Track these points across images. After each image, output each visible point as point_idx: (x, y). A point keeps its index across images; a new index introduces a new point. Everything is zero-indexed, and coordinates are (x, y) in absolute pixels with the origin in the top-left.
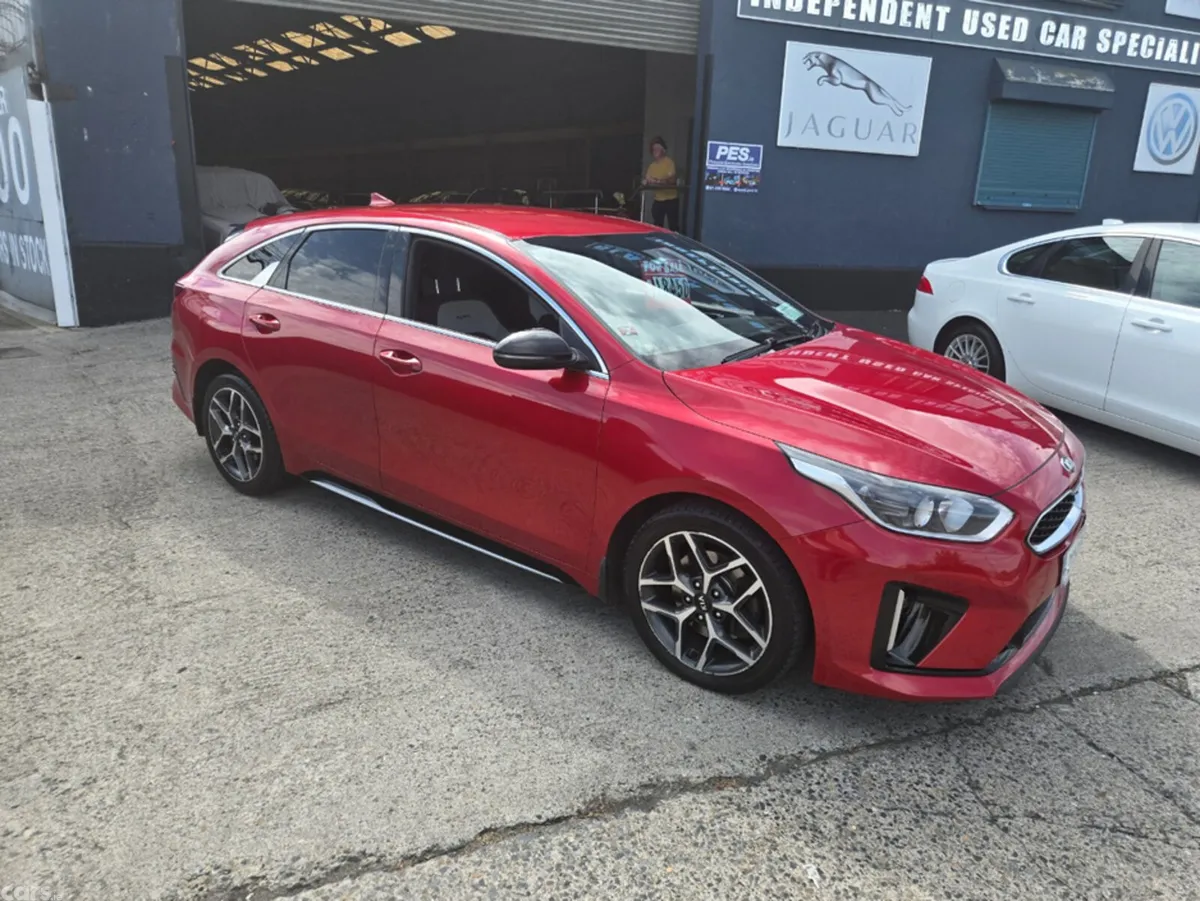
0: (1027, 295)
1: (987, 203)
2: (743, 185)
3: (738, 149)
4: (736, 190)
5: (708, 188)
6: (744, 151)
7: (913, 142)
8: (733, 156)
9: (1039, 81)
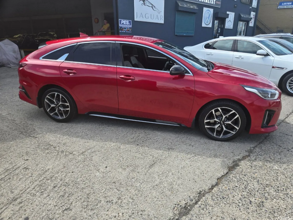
0: (211, 53)
1: (178, 34)
2: (128, 31)
3: (126, 21)
4: (127, 32)
5: (120, 31)
6: (128, 22)
7: (162, 20)
8: (125, 23)
9: (185, 6)
